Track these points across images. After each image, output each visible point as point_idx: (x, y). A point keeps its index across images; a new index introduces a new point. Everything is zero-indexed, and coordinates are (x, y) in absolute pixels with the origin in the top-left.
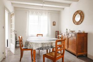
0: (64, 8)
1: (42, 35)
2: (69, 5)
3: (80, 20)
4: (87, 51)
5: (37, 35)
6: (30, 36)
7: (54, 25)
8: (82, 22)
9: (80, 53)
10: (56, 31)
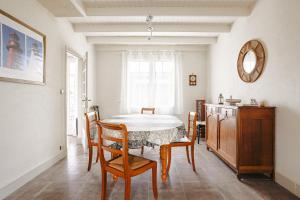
0: (216, 38)
1: (154, 110)
2: (229, 26)
3: (256, 69)
4: (272, 163)
5: (143, 109)
6: (129, 111)
7: (193, 82)
8: (260, 74)
9: (250, 168)
10: (198, 101)
